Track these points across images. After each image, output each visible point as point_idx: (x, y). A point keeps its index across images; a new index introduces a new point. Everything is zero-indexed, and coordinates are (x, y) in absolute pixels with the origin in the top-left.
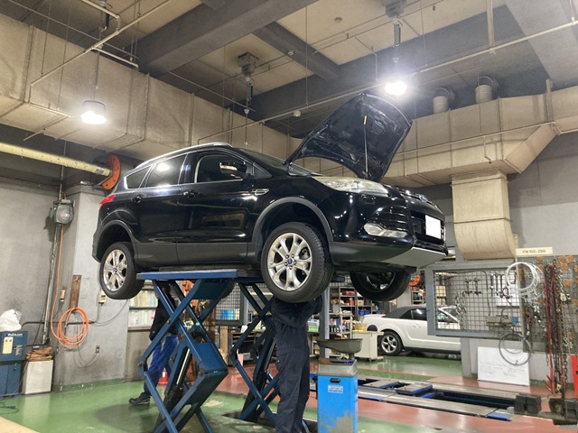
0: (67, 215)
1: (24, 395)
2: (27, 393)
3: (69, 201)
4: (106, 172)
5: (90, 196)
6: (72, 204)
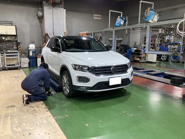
0: (41, 14)
1: (37, 67)
2: (38, 66)
3: (41, 9)
5: (47, 7)
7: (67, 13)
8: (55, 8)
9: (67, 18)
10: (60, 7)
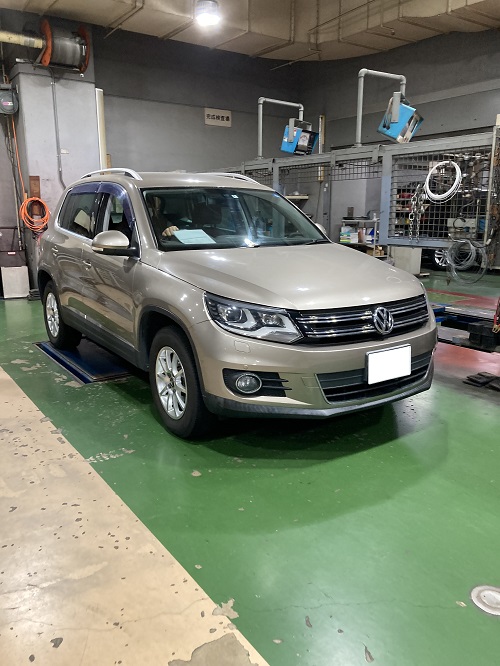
0: (10, 104)
3: (9, 86)
4: (38, 43)
5: (33, 77)
6: (14, 89)
7: (106, 104)
8: (62, 81)
9: (107, 122)
10: (82, 80)
